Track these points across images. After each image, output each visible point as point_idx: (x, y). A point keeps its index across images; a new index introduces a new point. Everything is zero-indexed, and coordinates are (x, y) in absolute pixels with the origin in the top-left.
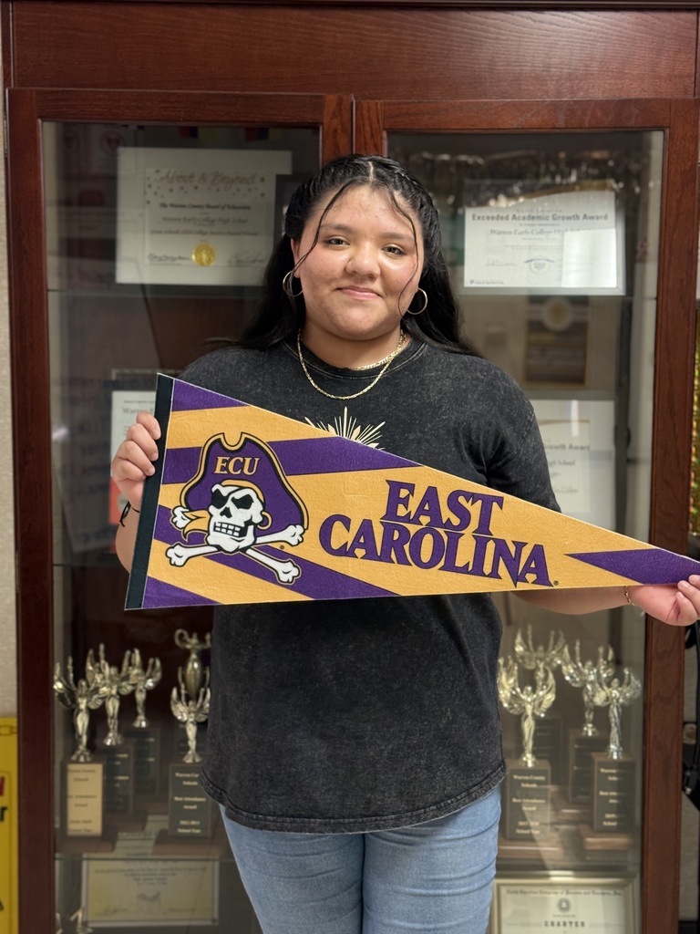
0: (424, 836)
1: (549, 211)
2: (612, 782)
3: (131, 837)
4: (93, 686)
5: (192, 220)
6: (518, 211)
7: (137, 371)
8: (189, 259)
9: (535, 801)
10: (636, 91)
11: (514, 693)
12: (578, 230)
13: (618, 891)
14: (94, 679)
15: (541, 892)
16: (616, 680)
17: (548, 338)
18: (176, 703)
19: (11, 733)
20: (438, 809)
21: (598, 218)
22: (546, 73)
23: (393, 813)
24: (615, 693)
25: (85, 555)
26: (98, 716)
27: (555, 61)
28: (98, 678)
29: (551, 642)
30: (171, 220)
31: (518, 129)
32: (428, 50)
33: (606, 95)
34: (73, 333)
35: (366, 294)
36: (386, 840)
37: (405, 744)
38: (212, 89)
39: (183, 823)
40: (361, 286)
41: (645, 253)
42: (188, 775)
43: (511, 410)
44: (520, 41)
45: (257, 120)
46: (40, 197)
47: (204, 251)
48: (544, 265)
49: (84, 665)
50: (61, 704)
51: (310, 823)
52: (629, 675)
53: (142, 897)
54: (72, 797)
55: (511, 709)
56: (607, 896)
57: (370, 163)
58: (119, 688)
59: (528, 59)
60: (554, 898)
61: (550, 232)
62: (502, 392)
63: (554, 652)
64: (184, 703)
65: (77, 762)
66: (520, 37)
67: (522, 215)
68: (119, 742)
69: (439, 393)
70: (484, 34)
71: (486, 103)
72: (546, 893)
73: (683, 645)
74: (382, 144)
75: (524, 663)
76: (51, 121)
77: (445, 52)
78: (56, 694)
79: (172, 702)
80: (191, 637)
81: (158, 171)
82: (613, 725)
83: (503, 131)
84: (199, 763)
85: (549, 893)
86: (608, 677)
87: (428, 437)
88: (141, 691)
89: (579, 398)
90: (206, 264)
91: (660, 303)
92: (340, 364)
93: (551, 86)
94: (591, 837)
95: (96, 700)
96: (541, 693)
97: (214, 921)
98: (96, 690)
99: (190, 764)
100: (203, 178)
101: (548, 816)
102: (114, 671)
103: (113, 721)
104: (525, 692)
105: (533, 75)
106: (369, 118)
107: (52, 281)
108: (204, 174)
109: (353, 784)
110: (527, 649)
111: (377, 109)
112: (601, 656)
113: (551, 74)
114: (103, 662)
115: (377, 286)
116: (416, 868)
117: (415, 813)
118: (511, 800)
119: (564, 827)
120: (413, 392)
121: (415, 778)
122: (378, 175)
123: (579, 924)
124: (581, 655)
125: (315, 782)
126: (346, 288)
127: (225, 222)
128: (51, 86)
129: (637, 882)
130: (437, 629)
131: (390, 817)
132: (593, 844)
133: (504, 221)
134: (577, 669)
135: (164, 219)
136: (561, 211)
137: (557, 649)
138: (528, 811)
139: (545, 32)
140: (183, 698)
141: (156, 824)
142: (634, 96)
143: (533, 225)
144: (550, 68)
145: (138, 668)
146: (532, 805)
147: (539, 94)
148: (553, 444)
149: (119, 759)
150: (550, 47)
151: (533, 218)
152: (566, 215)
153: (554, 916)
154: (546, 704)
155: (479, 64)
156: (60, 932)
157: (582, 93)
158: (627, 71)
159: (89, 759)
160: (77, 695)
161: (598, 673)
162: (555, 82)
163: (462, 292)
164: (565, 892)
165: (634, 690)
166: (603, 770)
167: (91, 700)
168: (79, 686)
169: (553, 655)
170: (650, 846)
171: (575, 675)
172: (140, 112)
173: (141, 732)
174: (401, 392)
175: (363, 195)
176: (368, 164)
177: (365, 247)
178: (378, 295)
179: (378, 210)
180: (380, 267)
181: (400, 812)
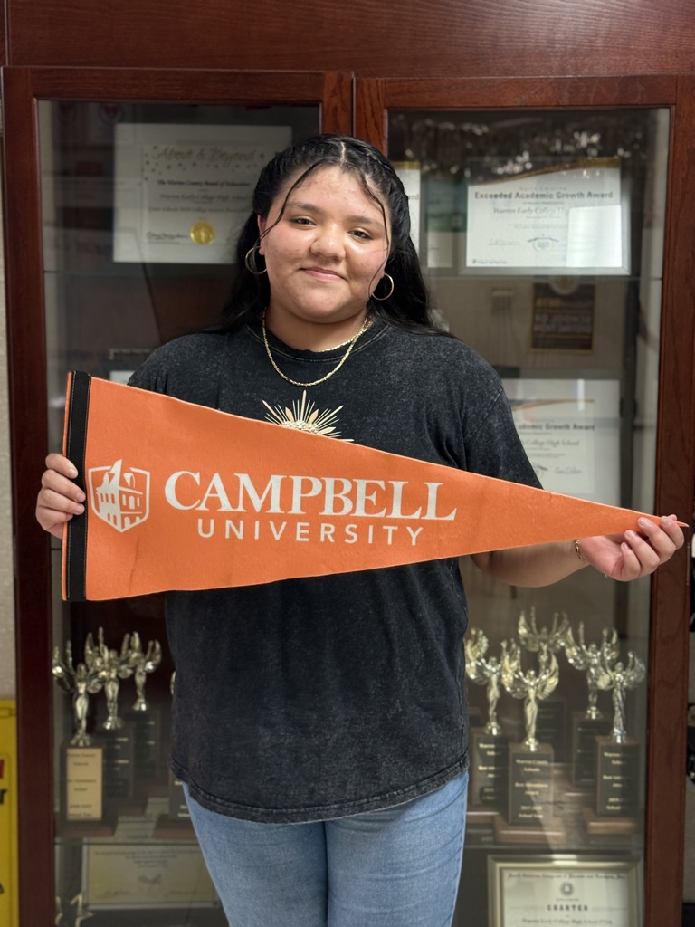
1: (552, 189)
2: (615, 766)
3: (132, 820)
4: (92, 670)
5: (191, 197)
6: (521, 189)
7: (136, 351)
8: (187, 237)
9: (538, 785)
10: (642, 67)
11: (517, 676)
12: (583, 207)
13: (622, 875)
14: (93, 663)
15: (545, 876)
16: (620, 664)
19: (11, 715)
21: (602, 196)
22: (551, 49)
24: (619, 676)
26: (97, 700)
27: (559, 36)
28: (98, 662)
29: (555, 624)
30: (168, 197)
31: (521, 106)
32: (431, 26)
33: (611, 72)
35: (329, 276)
37: (349, 733)
39: (183, 807)
40: (325, 268)
44: (523, 17)
47: (203, 229)
48: (547, 243)
49: (83, 649)
50: (60, 688)
52: (633, 658)
53: (143, 879)
54: (71, 781)
55: (513, 693)
56: (610, 880)
57: (343, 144)
58: (118, 671)
59: (532, 35)
60: (558, 881)
61: (553, 210)
63: (558, 634)
65: (77, 746)
66: (523, 12)
67: (525, 193)
68: (119, 726)
69: (400, 375)
70: (486, 9)
71: (488, 81)
72: (548, 877)
73: (687, 628)
74: (382, 123)
75: (527, 644)
76: (47, 100)
77: (447, 28)
78: (55, 679)
81: (155, 148)
82: (617, 708)
83: (506, 109)
85: (552, 877)
86: (612, 660)
87: (386, 420)
88: (141, 674)
89: (586, 378)
90: (204, 242)
91: (665, 282)
92: (302, 347)
93: (555, 63)
94: (593, 821)
95: (95, 684)
96: (544, 677)
97: (215, 903)
98: (96, 673)
100: (201, 154)
102: (113, 654)
103: (112, 705)
104: (527, 676)
105: (537, 51)
106: (370, 96)
107: (49, 257)
108: (202, 150)
109: (297, 773)
110: (530, 631)
111: (378, 86)
112: (605, 639)
113: (555, 50)
114: (102, 645)
115: (341, 268)
117: (357, 803)
120: (373, 374)
122: (349, 157)
123: (583, 908)
124: (585, 638)
126: (310, 269)
127: (224, 199)
128: (46, 64)
129: (640, 865)
132: (597, 828)
133: (508, 199)
134: (581, 652)
135: (162, 196)
136: (565, 189)
137: (561, 631)
138: (534, 796)
139: (549, 7)
141: (157, 806)
142: (639, 72)
143: (536, 203)
144: (554, 43)
145: (138, 651)
146: (534, 789)
147: (543, 71)
148: (551, 424)
149: (118, 743)
150: (554, 23)
151: (537, 196)
152: (570, 192)
153: (558, 900)
154: (549, 689)
155: (482, 40)
156: (59, 916)
157: (586, 70)
158: (633, 47)
159: (88, 743)
160: (76, 680)
161: (602, 656)
162: (559, 58)
163: (464, 272)
164: (568, 876)
165: (638, 672)
166: (606, 754)
167: (90, 685)
168: (78, 671)
169: (557, 637)
170: (654, 830)
171: (578, 658)
172: (137, 90)
173: (141, 716)
174: (361, 374)
175: (333, 176)
176: (340, 145)
177: (331, 229)
178: (342, 278)
179: (347, 192)
180: (345, 249)
181: (342, 802)
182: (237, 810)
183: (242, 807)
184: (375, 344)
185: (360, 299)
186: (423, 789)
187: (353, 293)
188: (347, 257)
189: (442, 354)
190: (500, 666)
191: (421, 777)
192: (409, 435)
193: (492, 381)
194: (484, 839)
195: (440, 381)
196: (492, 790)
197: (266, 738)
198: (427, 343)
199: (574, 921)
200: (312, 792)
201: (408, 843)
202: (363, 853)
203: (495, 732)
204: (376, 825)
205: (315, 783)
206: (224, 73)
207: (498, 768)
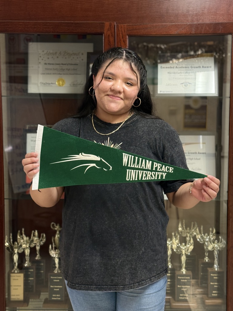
1: (189, 65)
2: (215, 279)
3: (35, 301)
4: (20, 244)
5: (57, 69)
6: (178, 65)
7: (36, 126)
8: (55, 84)
9: (186, 286)
10: (221, 20)
11: (178, 246)
12: (200, 72)
14: (20, 242)
16: (216, 241)
17: (192, 111)
18: (51, 250)
20: (139, 285)
21: (208, 67)
22: (188, 13)
23: (122, 285)
24: (216, 245)
25: (18, 194)
26: (22, 256)
27: (191, 9)
28: (22, 241)
29: (192, 226)
30: (48, 69)
31: (177, 34)
32: (144, 5)
33: (210, 21)
35: (117, 98)
37: (126, 260)
39: (54, 295)
40: (115, 95)
42: (56, 278)
43: (169, 138)
47: (61, 81)
48: (188, 85)
49: (17, 236)
50: (8, 251)
52: (221, 239)
54: (12, 286)
55: (176, 252)
57: (124, 51)
58: (30, 244)
59: (181, 8)
61: (190, 73)
62: (166, 131)
63: (193, 230)
64: (54, 250)
65: (14, 273)
67: (179, 66)
68: (30, 265)
69: (143, 132)
71: (165, 25)
74: (126, 40)
75: (182, 234)
76: (3, 33)
77: (150, 6)
78: (6, 247)
79: (49, 250)
80: (57, 225)
81: (43, 51)
82: (215, 257)
83: (172, 35)
84: (60, 273)
86: (213, 239)
88: (38, 246)
89: (203, 135)
90: (61, 86)
91: (231, 99)
93: (190, 18)
94: (207, 300)
95: (21, 249)
96: (188, 246)
98: (21, 246)
99: (56, 273)
100: (60, 53)
101: (192, 291)
102: (28, 238)
103: (27, 257)
104: (182, 246)
105: (183, 14)
106: (121, 31)
107: (4, 92)
108: (60, 52)
110: (183, 229)
111: (124, 27)
112: (211, 232)
113: (189, 14)
114: (23, 235)
115: (122, 96)
117: (130, 286)
118: (177, 286)
120: (133, 132)
122: (126, 56)
124: (203, 231)
126: (110, 95)
127: (69, 70)
130: (139, 218)
132: (209, 302)
133: (173, 69)
134: (202, 237)
135: (46, 69)
136: (194, 65)
137: (194, 229)
140: (54, 248)
141: (44, 296)
142: (220, 22)
143: (183, 70)
144: (189, 11)
145: (37, 237)
146: (185, 288)
147: (185, 21)
148: (190, 152)
149: (30, 272)
150: (189, 4)
151: (183, 67)
152: (196, 66)
154: (190, 250)
155: (163, 10)
157: (201, 21)
158: (218, 12)
159: (18, 272)
160: (14, 248)
161: (210, 238)
162: (191, 17)
163: (157, 95)
165: (223, 244)
166: (212, 275)
167: (19, 250)
168: (15, 244)
169: (193, 231)
170: (230, 303)
171: (201, 239)
172: (36, 29)
173: (38, 262)
174: (129, 132)
175: (120, 63)
177: (118, 81)
178: (122, 99)
179: (125, 69)
180: (123, 89)
181: (124, 285)
182: (85, 288)
183: (87, 286)
184: (134, 121)
185: (127, 106)
186: (152, 281)
187: (125, 104)
188: (124, 92)
189: (158, 125)
190: (172, 242)
191: (151, 276)
192: (146, 153)
193: (176, 135)
194: (167, 307)
196: (169, 289)
198: (152, 121)
200: (112, 280)
201: (147, 302)
202: (130, 304)
203: (170, 267)
204: (135, 295)
205: (114, 277)
206: (68, 23)
207: (171, 280)
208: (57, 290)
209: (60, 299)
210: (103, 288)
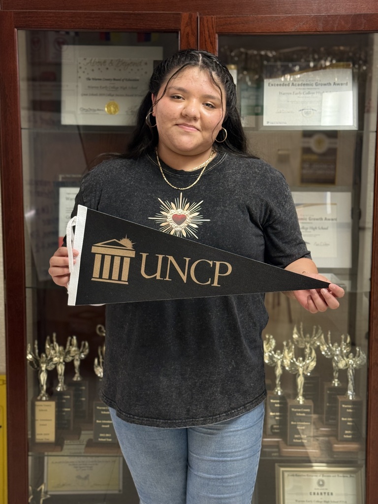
0: (219, 430)
1: (313, 81)
2: (349, 412)
3: (72, 443)
4: (49, 357)
5: (106, 87)
6: (295, 80)
7: (74, 176)
8: (103, 110)
9: (304, 423)
10: (365, 9)
11: (292, 361)
12: (330, 92)
13: (352, 475)
14: (50, 353)
15: (308, 475)
16: (351, 354)
17: (314, 157)
18: (97, 367)
19: (3, 384)
20: (226, 415)
21: (342, 84)
23: (202, 417)
24: (351, 361)
26: (52, 375)
28: (53, 352)
29: (314, 332)
30: (93, 87)
31: (295, 32)
33: (347, 12)
34: (36, 154)
35: (191, 128)
36: (199, 432)
37: (209, 380)
38: (117, 10)
39: (101, 435)
40: (189, 124)
41: (370, 107)
42: (104, 408)
45: (142, 28)
46: (16, 74)
47: (112, 106)
48: (310, 112)
49: (44, 345)
50: (31, 367)
51: (157, 422)
52: (359, 351)
53: (79, 477)
54: (37, 420)
55: (290, 370)
56: (346, 478)
57: (200, 55)
58: (65, 358)
60: (315, 479)
61: (314, 93)
63: (315, 338)
65: (41, 400)
67: (297, 83)
68: (65, 389)
69: (234, 183)
71: (276, 17)
72: (310, 476)
74: (215, 42)
75: (298, 343)
76: (23, 30)
78: (28, 362)
79: (95, 366)
81: (85, 59)
82: (350, 380)
83: (286, 34)
85: (312, 476)
86: (347, 352)
87: (228, 209)
88: (77, 360)
89: (331, 191)
90: (113, 113)
93: (315, 7)
94: (336, 444)
95: (51, 365)
96: (308, 362)
97: (120, 491)
98: (51, 359)
100: (111, 62)
101: (312, 431)
102: (61, 348)
103: (61, 377)
104: (298, 361)
106: (208, 26)
107: (24, 123)
108: (112, 60)
109: (180, 400)
110: (300, 336)
111: (212, 21)
112: (343, 340)
114: (55, 343)
115: (198, 124)
116: (213, 447)
117: (214, 417)
118: (290, 423)
119: (321, 438)
120: (219, 182)
121: (215, 399)
122: (204, 62)
123: (330, 494)
124: (331, 340)
125: (160, 400)
126: (181, 124)
127: (124, 88)
128: (22, 9)
129: (363, 470)
131: (200, 419)
132: (338, 448)
133: (287, 87)
134: (329, 348)
135: (89, 87)
136: (320, 81)
137: (317, 336)
138: (300, 429)
140: (101, 364)
141: (86, 435)
142: (363, 12)
143: (304, 89)
145: (75, 347)
146: (301, 426)
147: (307, 11)
148: (312, 217)
149: (65, 399)
151: (304, 84)
152: (323, 83)
153: (315, 489)
154: (311, 368)
156: (31, 497)
157: (332, 11)
159: (47, 399)
160: (40, 362)
161: (341, 349)
162: (317, 4)
163: (262, 129)
164: (322, 476)
165: (362, 359)
166: (343, 406)
167: (48, 365)
168: (42, 357)
169: (315, 340)
170: (371, 449)
171: (327, 351)
172: (74, 24)
173: (77, 384)
174: (212, 183)
175: (194, 72)
176: (199, 55)
177: (193, 102)
178: (198, 130)
179: (202, 81)
180: (200, 113)
181: (206, 417)
182: (148, 422)
183: (150, 420)
184: (219, 166)
185: (207, 142)
187: (204, 139)
190: (282, 355)
194: (273, 454)
195: (257, 186)
196: (278, 426)
197: (164, 381)
199: (325, 502)
200: (188, 411)
201: (233, 443)
202: (207, 446)
203: (279, 393)
205: (190, 406)
206: (124, 13)
207: (281, 414)
208: (106, 426)
209: (110, 440)
210: (175, 423)
